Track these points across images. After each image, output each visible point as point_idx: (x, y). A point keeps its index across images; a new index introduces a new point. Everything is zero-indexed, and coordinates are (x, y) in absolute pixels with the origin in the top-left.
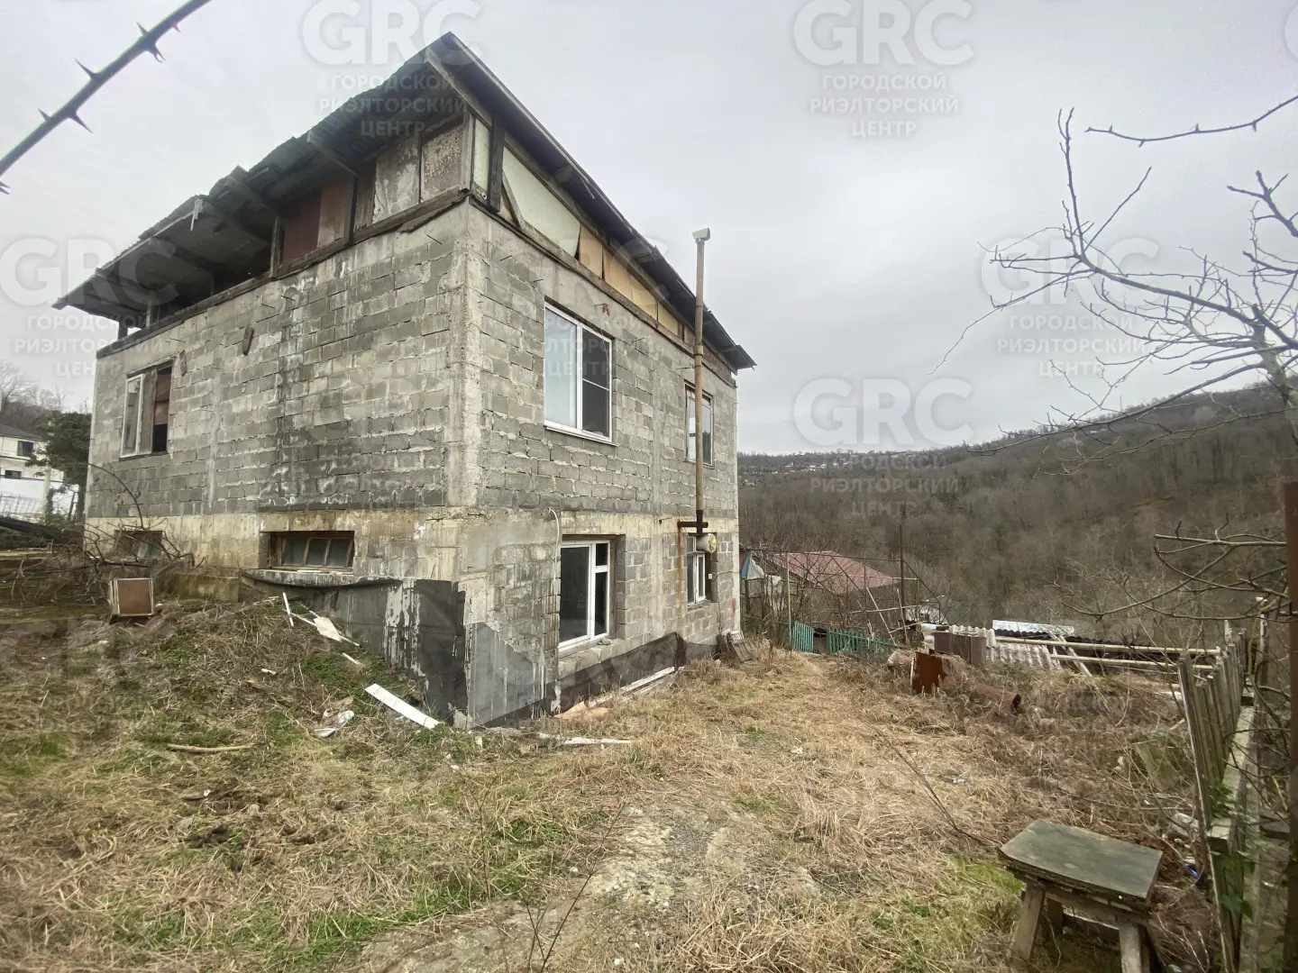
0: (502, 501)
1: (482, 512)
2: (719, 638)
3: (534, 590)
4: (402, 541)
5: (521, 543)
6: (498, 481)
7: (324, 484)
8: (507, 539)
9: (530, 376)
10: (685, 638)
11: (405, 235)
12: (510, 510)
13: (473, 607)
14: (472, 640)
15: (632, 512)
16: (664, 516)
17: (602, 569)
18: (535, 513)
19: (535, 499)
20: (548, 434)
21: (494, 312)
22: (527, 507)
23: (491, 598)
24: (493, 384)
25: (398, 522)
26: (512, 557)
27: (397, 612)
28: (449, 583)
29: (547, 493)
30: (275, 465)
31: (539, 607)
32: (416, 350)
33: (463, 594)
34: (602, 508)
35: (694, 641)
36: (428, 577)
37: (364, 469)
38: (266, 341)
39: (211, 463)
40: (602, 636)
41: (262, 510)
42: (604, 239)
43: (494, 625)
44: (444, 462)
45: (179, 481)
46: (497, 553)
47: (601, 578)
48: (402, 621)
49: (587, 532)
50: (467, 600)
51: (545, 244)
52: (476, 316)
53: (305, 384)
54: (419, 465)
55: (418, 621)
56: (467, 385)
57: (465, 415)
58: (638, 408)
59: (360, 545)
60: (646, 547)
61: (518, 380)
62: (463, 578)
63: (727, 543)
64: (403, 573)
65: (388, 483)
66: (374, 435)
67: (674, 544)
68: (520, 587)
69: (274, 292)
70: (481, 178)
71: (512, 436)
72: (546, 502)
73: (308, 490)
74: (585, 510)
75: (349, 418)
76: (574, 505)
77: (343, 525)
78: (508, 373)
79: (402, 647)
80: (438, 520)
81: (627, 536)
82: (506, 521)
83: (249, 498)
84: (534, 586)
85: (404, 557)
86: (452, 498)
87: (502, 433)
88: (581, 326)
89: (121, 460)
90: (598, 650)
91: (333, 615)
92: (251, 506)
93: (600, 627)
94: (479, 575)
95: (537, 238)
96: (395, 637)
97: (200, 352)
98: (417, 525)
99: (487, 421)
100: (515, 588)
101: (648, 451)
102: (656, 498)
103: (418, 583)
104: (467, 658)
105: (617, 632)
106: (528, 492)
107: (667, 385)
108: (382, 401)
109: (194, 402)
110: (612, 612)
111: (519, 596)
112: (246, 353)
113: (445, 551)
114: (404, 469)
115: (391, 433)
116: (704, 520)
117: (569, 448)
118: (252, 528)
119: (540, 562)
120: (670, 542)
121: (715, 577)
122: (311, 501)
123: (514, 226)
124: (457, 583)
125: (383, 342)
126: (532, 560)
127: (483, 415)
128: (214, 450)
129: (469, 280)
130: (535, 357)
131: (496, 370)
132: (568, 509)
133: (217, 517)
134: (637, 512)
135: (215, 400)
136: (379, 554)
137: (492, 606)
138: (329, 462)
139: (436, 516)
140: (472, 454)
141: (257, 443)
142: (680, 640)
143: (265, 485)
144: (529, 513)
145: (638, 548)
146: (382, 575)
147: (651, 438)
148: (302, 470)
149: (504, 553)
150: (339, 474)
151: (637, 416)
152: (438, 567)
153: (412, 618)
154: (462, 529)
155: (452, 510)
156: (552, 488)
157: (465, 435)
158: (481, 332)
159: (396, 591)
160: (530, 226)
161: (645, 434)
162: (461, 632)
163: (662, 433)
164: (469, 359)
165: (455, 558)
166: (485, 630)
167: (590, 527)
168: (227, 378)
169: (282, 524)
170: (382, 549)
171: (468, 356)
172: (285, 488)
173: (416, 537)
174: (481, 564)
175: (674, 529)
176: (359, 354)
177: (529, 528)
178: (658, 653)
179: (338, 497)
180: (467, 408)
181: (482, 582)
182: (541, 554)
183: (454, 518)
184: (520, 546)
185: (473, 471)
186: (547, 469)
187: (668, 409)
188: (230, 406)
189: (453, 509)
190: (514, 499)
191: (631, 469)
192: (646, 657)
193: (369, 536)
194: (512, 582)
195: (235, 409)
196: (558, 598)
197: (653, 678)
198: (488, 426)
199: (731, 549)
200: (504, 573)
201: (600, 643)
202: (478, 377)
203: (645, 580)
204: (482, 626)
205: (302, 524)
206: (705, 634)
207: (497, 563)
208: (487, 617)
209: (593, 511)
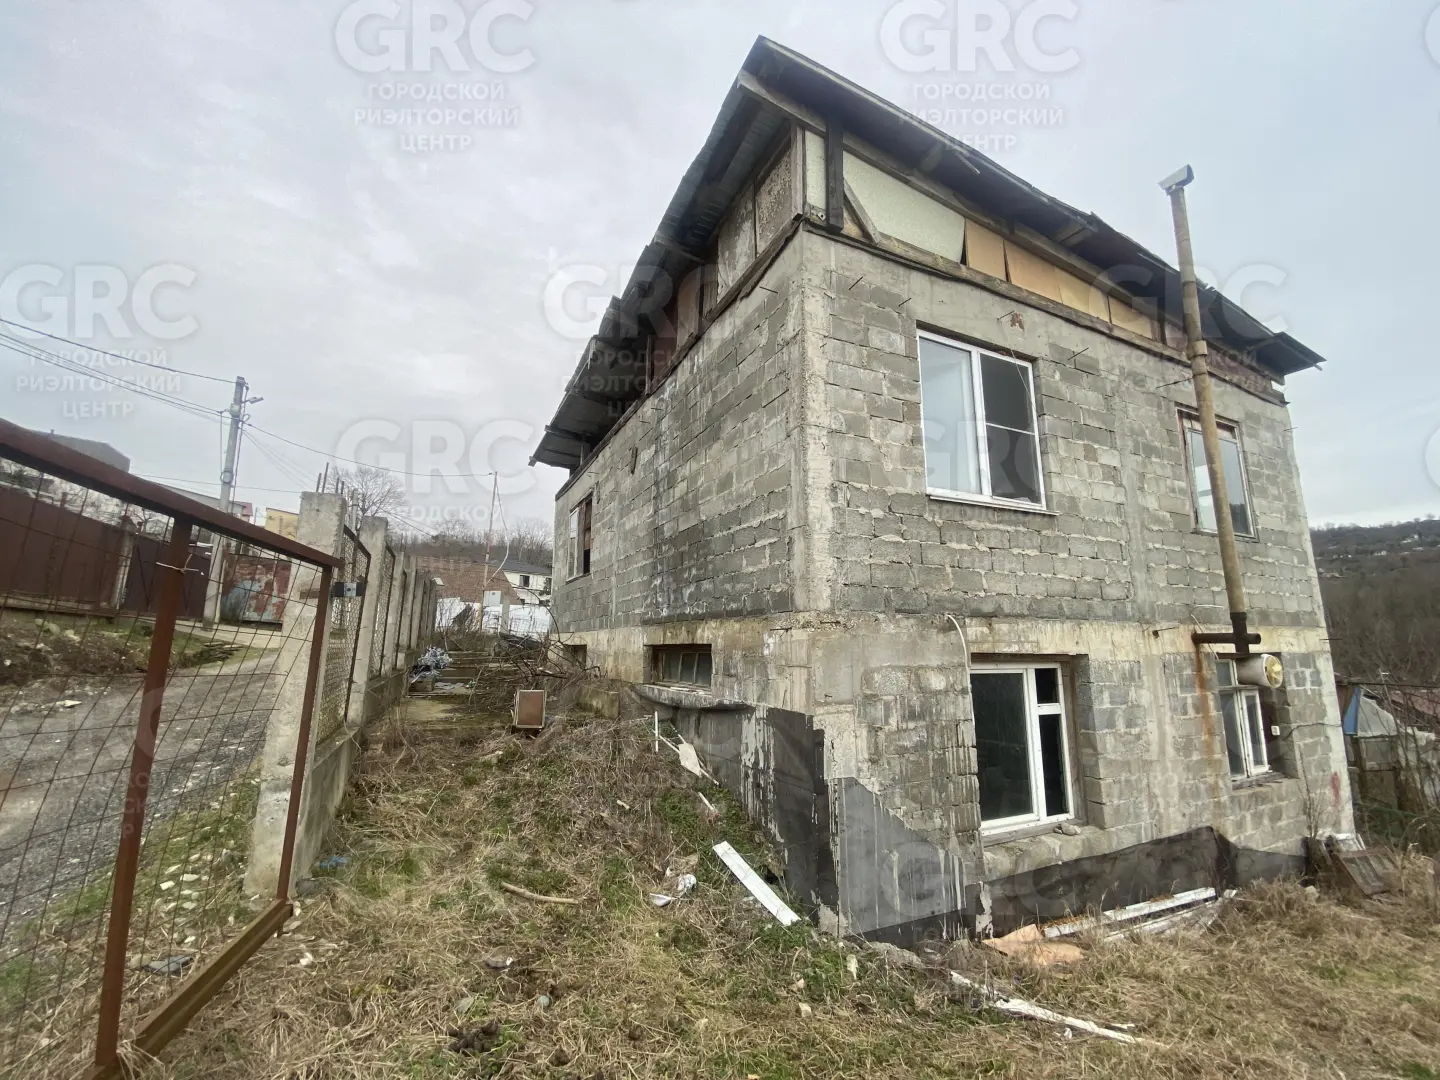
0: (869, 604)
1: (840, 619)
2: (1307, 843)
3: (930, 736)
4: (754, 657)
5: (902, 664)
6: (861, 576)
7: (687, 592)
8: (881, 657)
9: (901, 431)
10: (1232, 839)
11: (744, 301)
12: (881, 616)
13: (838, 753)
14: (838, 804)
15: (1097, 618)
16: (1164, 625)
17: (1049, 709)
18: (922, 620)
19: (920, 600)
20: (935, 507)
21: (843, 355)
22: (909, 613)
23: (863, 743)
24: (847, 446)
25: (749, 634)
26: (892, 684)
27: (752, 749)
28: (803, 715)
29: (940, 591)
30: (653, 577)
31: (941, 762)
32: (757, 426)
33: (821, 733)
34: (1037, 612)
35: (1253, 846)
36: (780, 706)
37: (716, 573)
38: (645, 456)
39: (613, 579)
40: (1061, 817)
41: (645, 623)
42: (1006, 231)
43: (873, 785)
44: (790, 555)
45: (596, 598)
46: (867, 679)
47: (1049, 725)
48: (756, 763)
49: (1014, 649)
50: (827, 742)
51: (912, 254)
52: (818, 364)
53: (671, 491)
54: (766, 563)
55: (772, 764)
56: (810, 452)
57: (809, 491)
58: (1090, 454)
59: (717, 661)
60: (1132, 677)
61: (883, 436)
62: (820, 710)
63: (1308, 672)
64: (755, 698)
65: (739, 586)
66: (725, 533)
67: (1188, 672)
68: (905, 731)
69: (648, 408)
70: (816, 196)
71: (877, 513)
72: (939, 606)
73: (676, 599)
74: (1007, 616)
75: (704, 518)
76: (988, 608)
77: (702, 637)
78: (867, 429)
79: (758, 796)
80: (787, 630)
81: (1092, 657)
82: (878, 631)
83: (637, 611)
84: (930, 729)
85: (756, 678)
86: (800, 600)
87: (862, 510)
88: (976, 353)
89: (568, 583)
90: (1054, 843)
91: (697, 741)
92: (638, 619)
93: (1056, 804)
94: (842, 708)
95: (899, 250)
96: (751, 780)
97: (607, 479)
98: (766, 636)
99: (840, 496)
100: (899, 730)
101: (1117, 521)
102: (1143, 595)
103: (772, 712)
104: (832, 827)
105: (1091, 814)
106: (907, 589)
107: (1139, 414)
108: (730, 494)
109: (604, 526)
110: (1077, 780)
111: (907, 744)
112: (633, 472)
113: (796, 671)
114: (751, 569)
115: (738, 528)
116: (1250, 630)
117: (973, 523)
118: (639, 640)
119: (937, 693)
120: (1180, 669)
121: (1287, 736)
122: (678, 611)
123: (867, 243)
124: (811, 717)
125: (728, 428)
126: (923, 690)
127: (834, 489)
128: (615, 567)
129: (808, 322)
130: (905, 403)
131: (850, 428)
132: (976, 614)
133: (617, 631)
134: (1106, 618)
135: (616, 520)
136: (733, 672)
137: (867, 756)
138: (690, 568)
139: (785, 624)
140: (820, 540)
141: (641, 556)
142: (1222, 843)
143: (646, 598)
144: (912, 621)
145: (1116, 677)
146: (737, 699)
147: (1120, 499)
148: (671, 579)
149: (877, 677)
150: (698, 580)
151: (1090, 468)
152: (791, 695)
153: (767, 759)
154: (813, 643)
155: (800, 616)
156: (949, 584)
157: (811, 517)
158: (826, 383)
159: (749, 719)
160: (888, 237)
161: (1108, 493)
162: (821, 788)
163: (1141, 489)
164: (811, 419)
165: (808, 682)
166: (855, 788)
167: (1019, 642)
168: (622, 498)
169: (660, 637)
170: (735, 667)
171: (809, 416)
172: (660, 600)
173: (766, 652)
174: (844, 692)
175: (1185, 646)
176: (710, 447)
177: (914, 643)
178: (1176, 860)
179: (698, 606)
180: (810, 482)
181: (846, 717)
182: (937, 682)
183: (803, 627)
184: (903, 669)
185: (824, 564)
186: (934, 556)
187: (1150, 451)
188: (624, 524)
189: (801, 614)
190: (887, 600)
191: (1087, 551)
192: (1152, 865)
193: (723, 650)
194: (893, 721)
195: (627, 527)
196: (973, 753)
197: (1169, 904)
198: (841, 502)
199: (1317, 681)
200: (880, 707)
201: (1058, 829)
202: (824, 440)
203: (1135, 731)
204: (852, 783)
205: (672, 637)
206: (1277, 834)
207: (868, 692)
208: (859, 770)
209: (1022, 616)
